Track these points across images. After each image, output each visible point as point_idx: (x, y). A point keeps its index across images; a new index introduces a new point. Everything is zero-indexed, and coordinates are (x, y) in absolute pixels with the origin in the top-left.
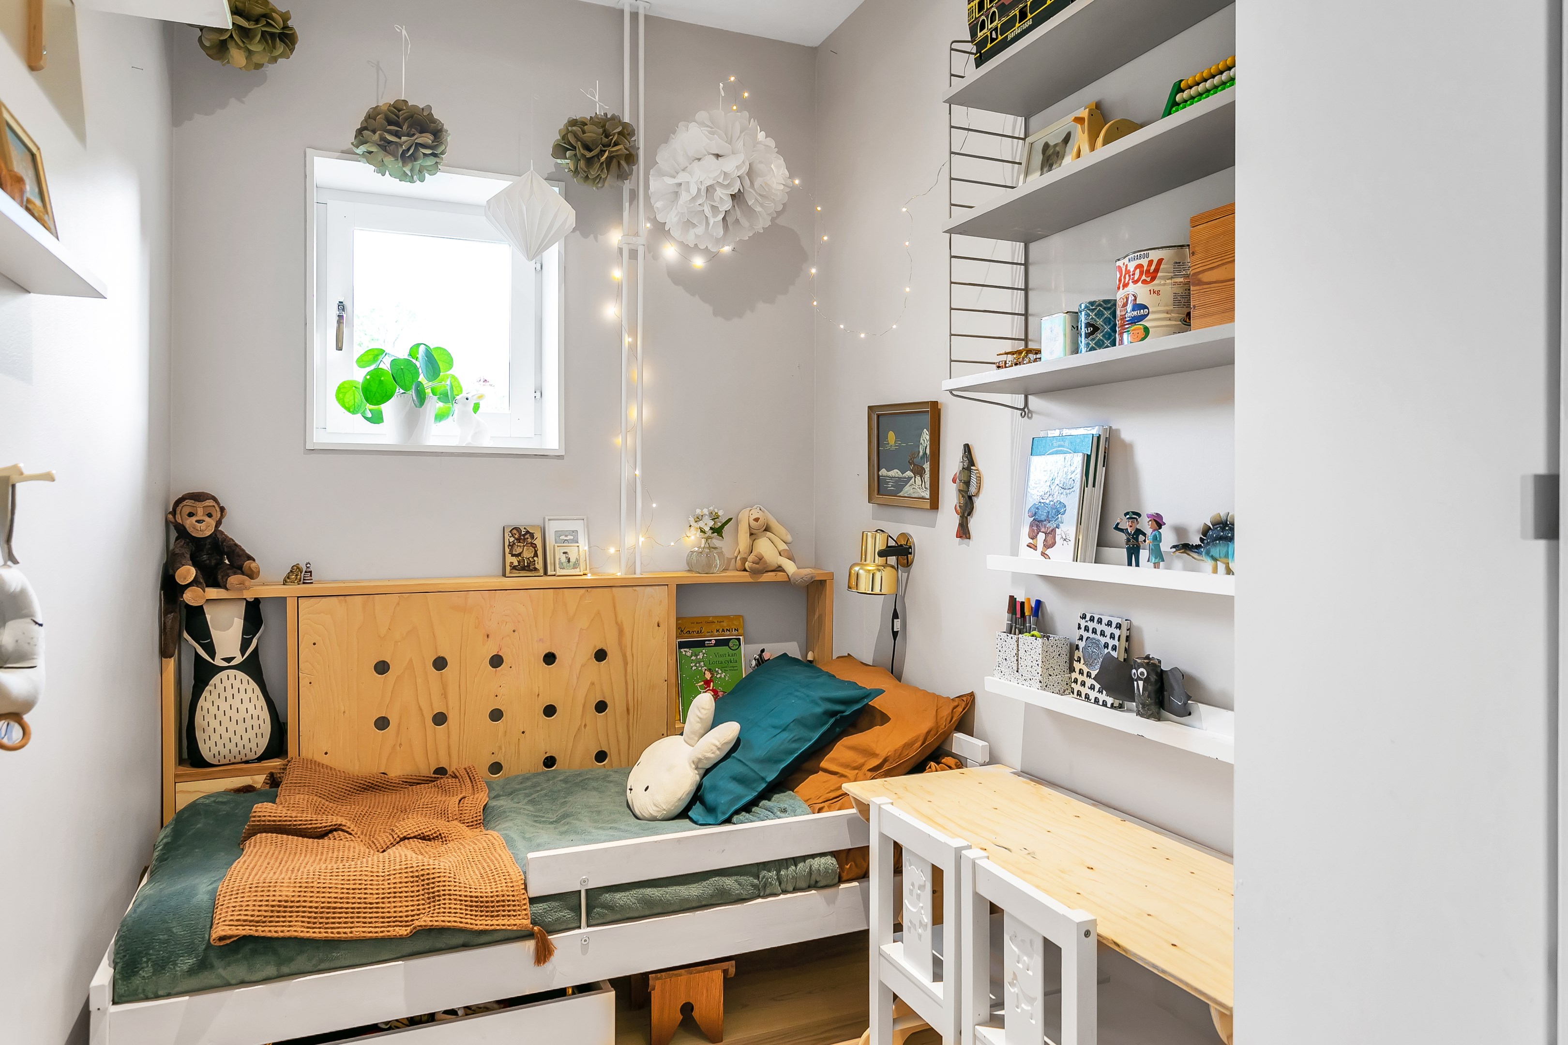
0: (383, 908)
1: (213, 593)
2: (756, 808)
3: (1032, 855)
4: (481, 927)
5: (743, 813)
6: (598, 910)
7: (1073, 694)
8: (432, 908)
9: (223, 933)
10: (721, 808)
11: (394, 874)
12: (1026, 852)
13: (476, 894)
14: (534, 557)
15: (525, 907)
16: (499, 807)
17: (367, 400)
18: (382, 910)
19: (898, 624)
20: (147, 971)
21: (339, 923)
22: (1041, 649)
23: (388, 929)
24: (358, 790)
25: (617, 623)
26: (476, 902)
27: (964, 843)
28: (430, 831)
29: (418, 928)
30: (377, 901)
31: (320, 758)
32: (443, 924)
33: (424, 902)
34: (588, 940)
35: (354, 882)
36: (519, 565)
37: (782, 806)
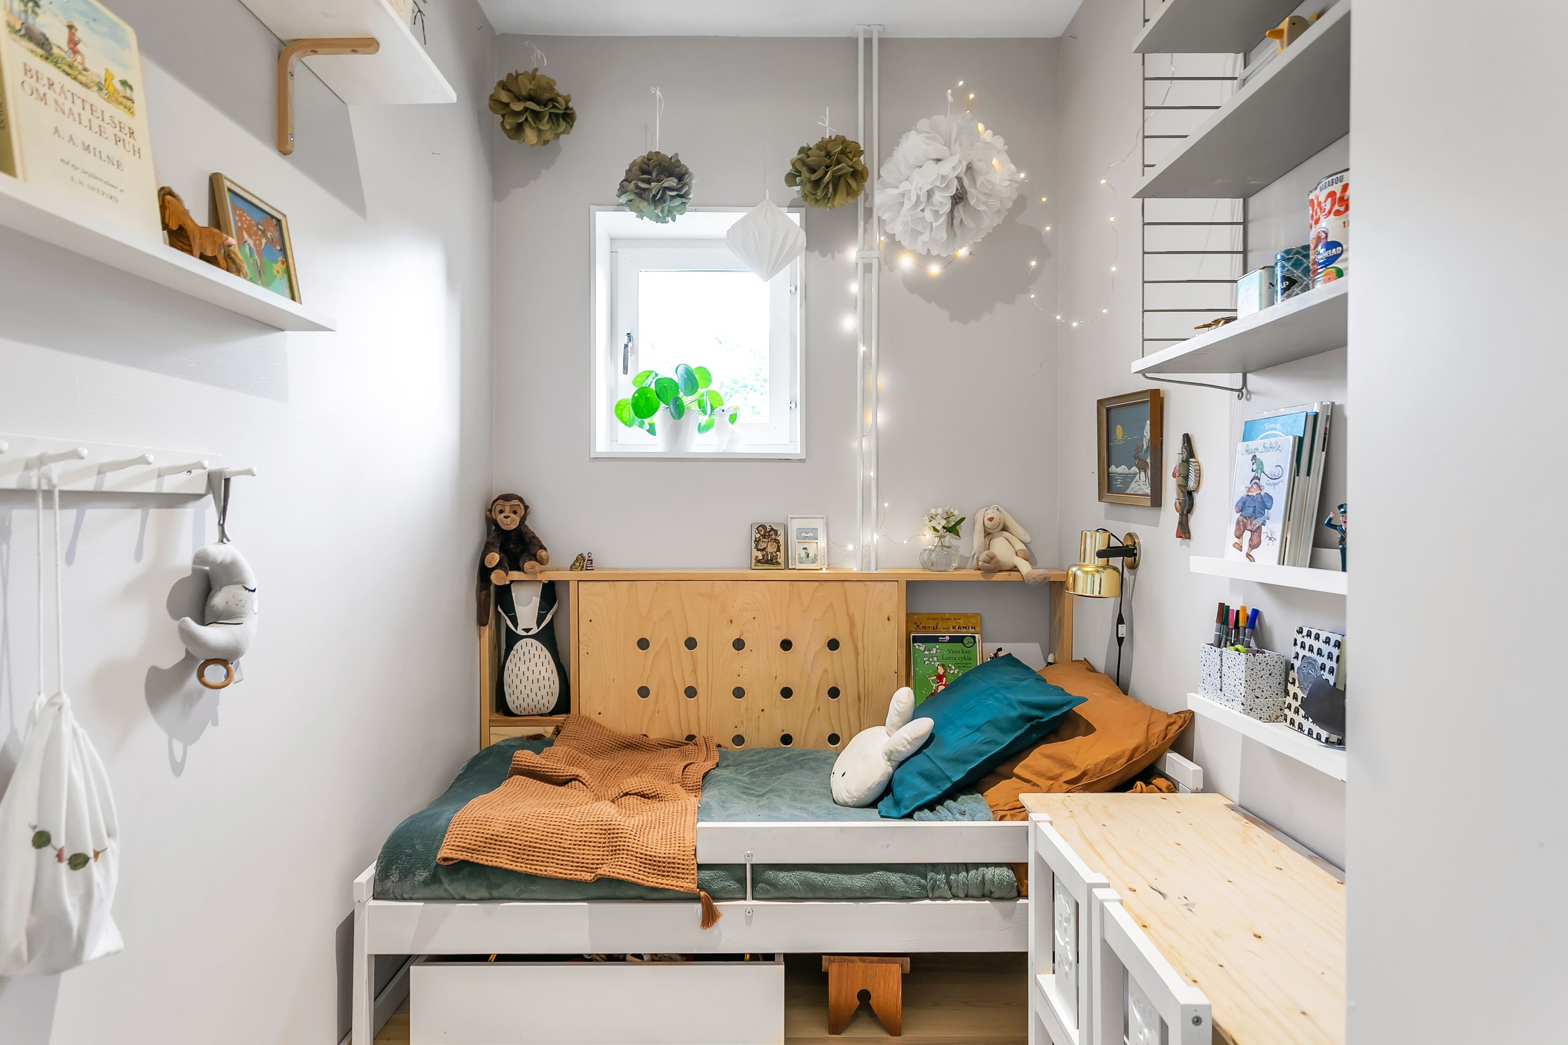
0: (574, 853)
1: (515, 575)
2: (940, 806)
3: (1190, 907)
4: (652, 884)
5: (926, 811)
6: (762, 885)
7: (1286, 722)
8: (613, 860)
9: (445, 856)
10: (905, 803)
11: (588, 825)
12: (1186, 901)
13: (650, 853)
14: (777, 551)
15: (693, 872)
16: (718, 776)
17: (636, 415)
18: (573, 855)
19: (1123, 630)
20: (394, 877)
21: (538, 861)
22: (1244, 666)
23: (576, 873)
24: (618, 747)
25: (848, 614)
26: (650, 860)
27: (1101, 879)
28: (649, 790)
29: (599, 876)
30: (569, 846)
31: (595, 717)
32: (618, 876)
33: (608, 853)
34: (751, 912)
35: (553, 827)
36: (763, 559)
37: (962, 808)
